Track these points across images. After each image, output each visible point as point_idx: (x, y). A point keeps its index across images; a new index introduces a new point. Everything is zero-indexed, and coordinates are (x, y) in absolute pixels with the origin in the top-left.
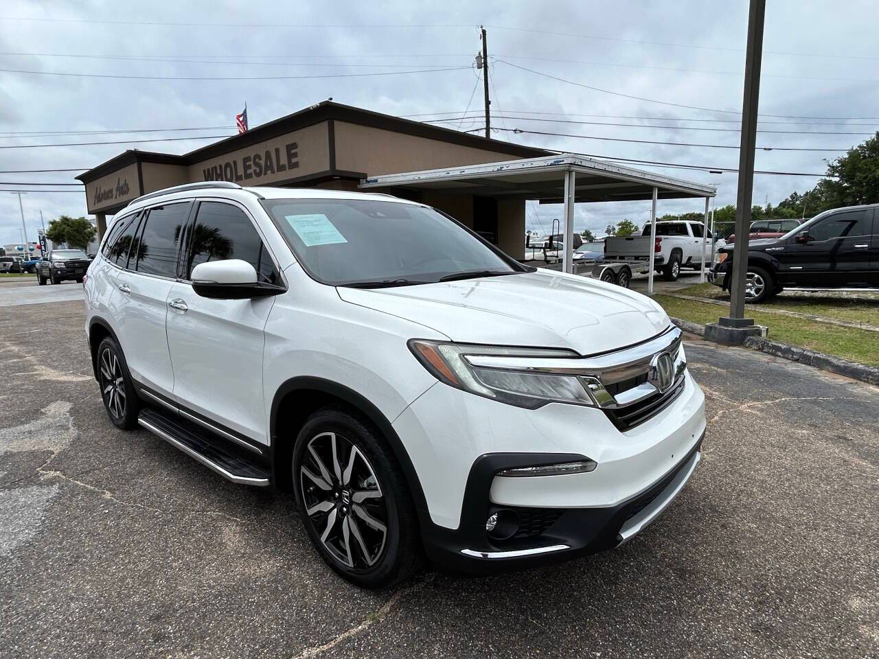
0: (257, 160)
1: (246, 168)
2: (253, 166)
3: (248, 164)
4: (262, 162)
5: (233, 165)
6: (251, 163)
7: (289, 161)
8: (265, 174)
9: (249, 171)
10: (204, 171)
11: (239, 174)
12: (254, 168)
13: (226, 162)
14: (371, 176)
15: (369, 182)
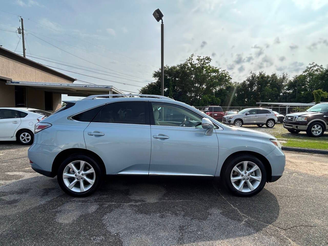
14: (13, 80)
15: (13, 83)
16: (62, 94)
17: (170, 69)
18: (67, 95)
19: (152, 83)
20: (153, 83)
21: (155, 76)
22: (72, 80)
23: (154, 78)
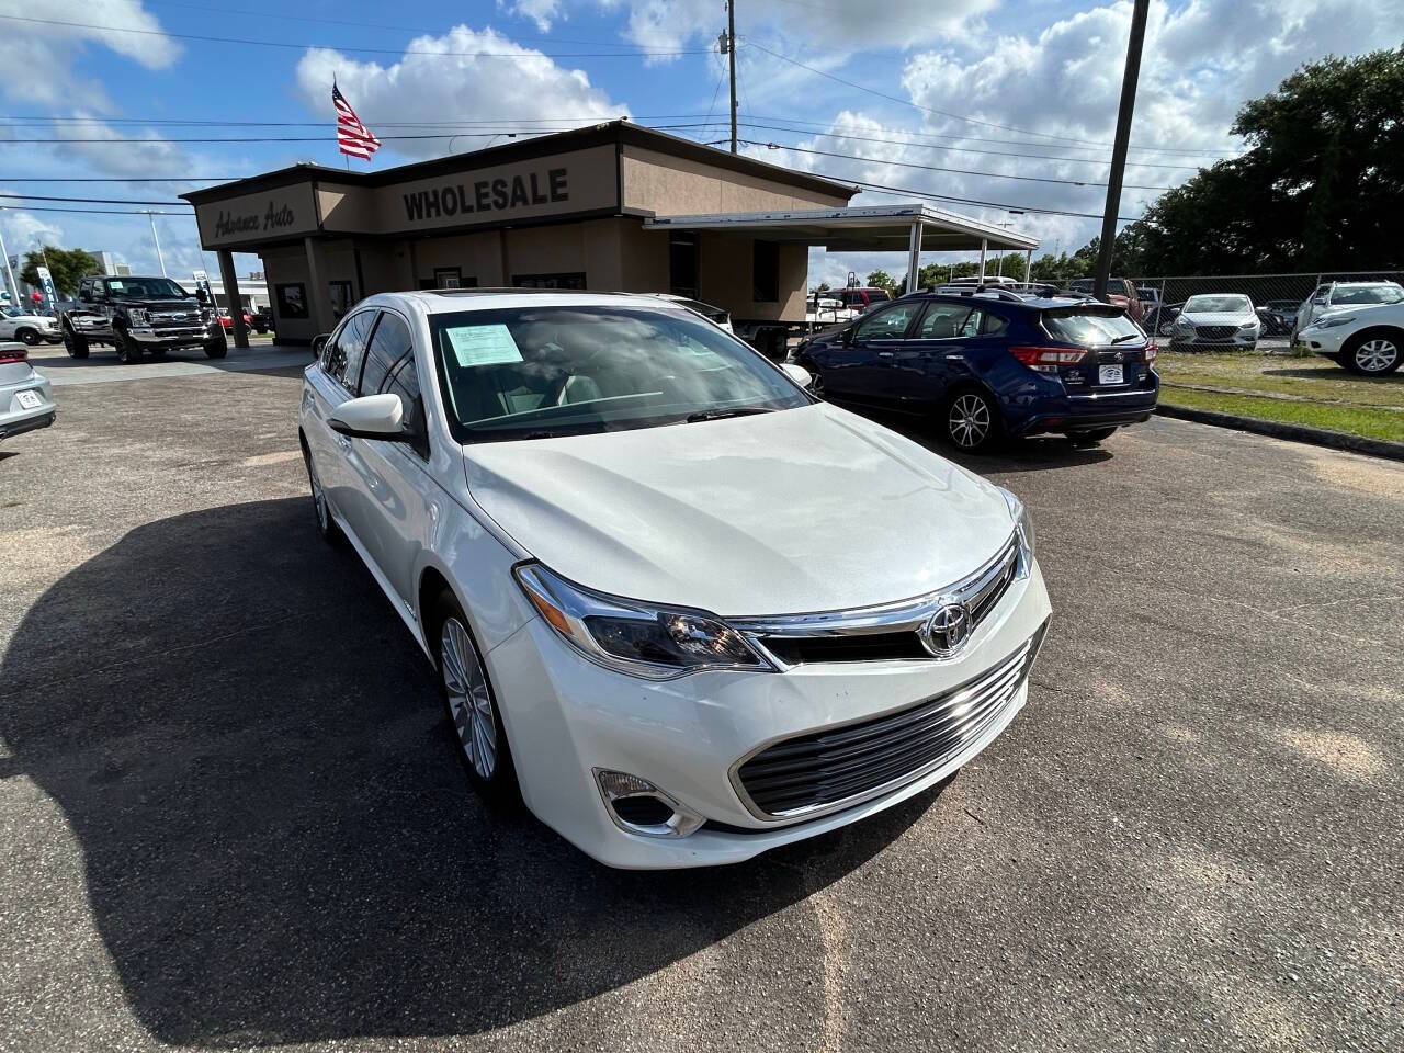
0: (499, 187)
1: (480, 196)
2: (492, 194)
3: (483, 191)
4: (509, 190)
5: (456, 191)
6: (489, 190)
7: (554, 191)
8: (513, 205)
9: (485, 201)
10: (405, 197)
11: (467, 204)
12: (493, 197)
13: (444, 186)
14: (659, 215)
15: (658, 222)
16: (810, 248)
17: (1343, 78)
18: (825, 248)
19: (1222, 165)
20: (1229, 163)
21: (1246, 124)
22: (846, 194)
23: (1239, 138)
